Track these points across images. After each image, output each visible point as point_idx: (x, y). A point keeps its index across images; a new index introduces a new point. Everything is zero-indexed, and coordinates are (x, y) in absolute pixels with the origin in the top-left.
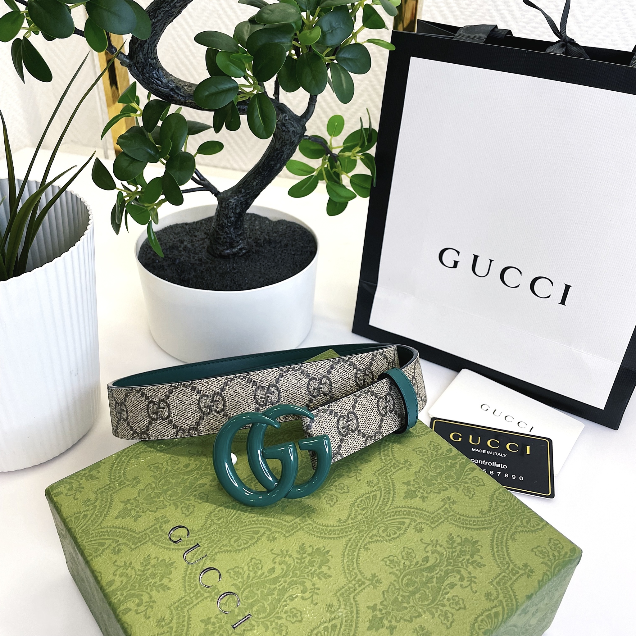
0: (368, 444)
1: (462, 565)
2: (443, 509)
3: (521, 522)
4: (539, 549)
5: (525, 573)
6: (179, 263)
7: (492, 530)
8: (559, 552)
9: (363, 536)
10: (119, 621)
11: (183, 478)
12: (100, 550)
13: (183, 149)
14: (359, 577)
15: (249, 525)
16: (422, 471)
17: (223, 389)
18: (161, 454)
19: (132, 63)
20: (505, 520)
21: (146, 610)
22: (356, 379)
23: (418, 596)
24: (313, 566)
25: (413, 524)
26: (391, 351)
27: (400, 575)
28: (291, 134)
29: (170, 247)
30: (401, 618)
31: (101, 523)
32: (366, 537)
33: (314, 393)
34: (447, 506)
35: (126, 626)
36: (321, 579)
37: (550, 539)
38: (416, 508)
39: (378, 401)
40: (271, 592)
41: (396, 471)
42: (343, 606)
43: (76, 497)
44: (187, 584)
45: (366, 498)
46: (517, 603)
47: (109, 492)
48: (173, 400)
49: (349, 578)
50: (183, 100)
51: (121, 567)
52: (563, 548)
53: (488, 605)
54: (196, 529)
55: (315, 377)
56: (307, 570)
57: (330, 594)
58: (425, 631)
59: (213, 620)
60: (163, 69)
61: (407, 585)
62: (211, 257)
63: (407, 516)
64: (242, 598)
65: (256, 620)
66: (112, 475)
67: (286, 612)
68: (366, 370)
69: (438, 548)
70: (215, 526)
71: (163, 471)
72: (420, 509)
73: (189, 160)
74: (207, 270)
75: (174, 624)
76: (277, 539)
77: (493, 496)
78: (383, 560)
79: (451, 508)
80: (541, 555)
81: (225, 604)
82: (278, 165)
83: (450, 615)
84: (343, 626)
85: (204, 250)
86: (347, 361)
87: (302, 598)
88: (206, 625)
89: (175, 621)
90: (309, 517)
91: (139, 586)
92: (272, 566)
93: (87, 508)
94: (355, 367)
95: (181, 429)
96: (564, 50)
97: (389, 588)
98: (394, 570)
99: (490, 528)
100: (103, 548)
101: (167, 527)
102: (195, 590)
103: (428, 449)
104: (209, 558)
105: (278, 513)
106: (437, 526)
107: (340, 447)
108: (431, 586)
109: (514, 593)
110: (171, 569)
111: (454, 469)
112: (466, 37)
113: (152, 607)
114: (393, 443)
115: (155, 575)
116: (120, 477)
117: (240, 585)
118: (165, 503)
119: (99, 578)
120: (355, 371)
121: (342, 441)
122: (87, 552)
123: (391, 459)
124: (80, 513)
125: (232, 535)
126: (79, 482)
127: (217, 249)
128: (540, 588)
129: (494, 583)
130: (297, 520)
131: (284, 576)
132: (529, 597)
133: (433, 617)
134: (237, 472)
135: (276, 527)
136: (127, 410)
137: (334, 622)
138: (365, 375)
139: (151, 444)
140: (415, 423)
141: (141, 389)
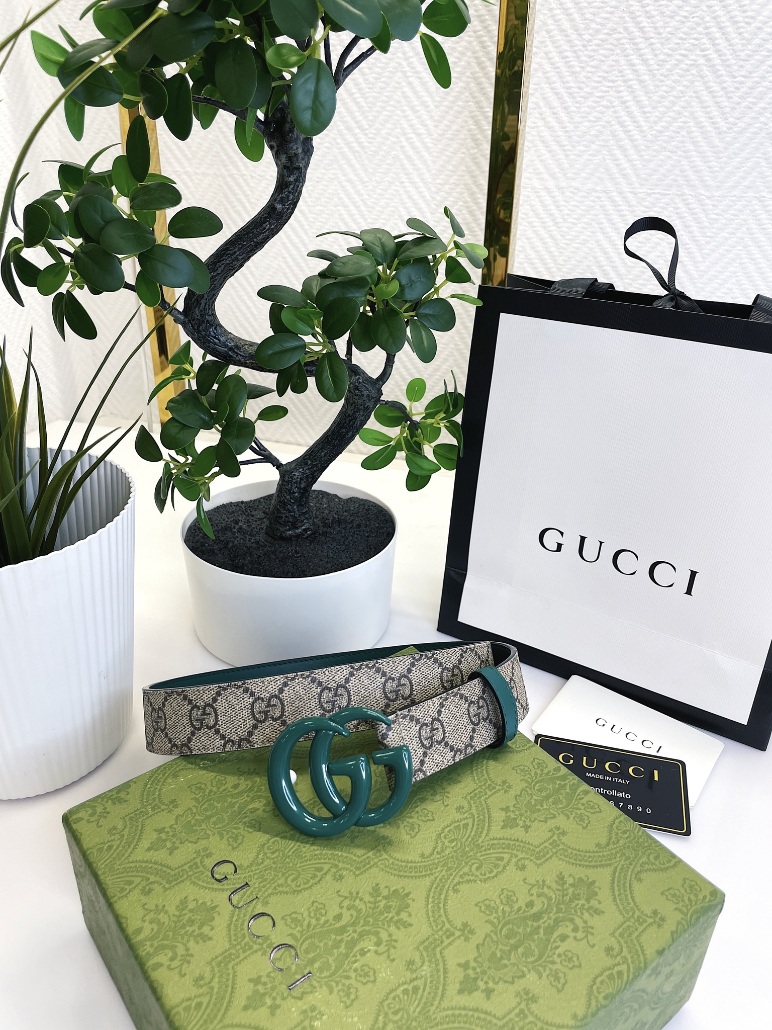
0: (457, 759)
1: (576, 911)
2: (551, 841)
3: (649, 858)
4: (672, 892)
5: (655, 922)
6: (232, 546)
7: (612, 867)
8: (696, 895)
9: (451, 875)
10: (147, 978)
11: (231, 802)
12: (126, 889)
13: (241, 415)
14: (447, 926)
15: (310, 860)
16: (524, 794)
17: (281, 691)
18: (205, 772)
19: (187, 320)
20: (627, 855)
21: (182, 964)
22: (441, 680)
23: (520, 950)
24: (389, 912)
25: (514, 860)
26: (483, 648)
27: (499, 924)
28: (365, 398)
29: (222, 527)
30: (500, 979)
31: (129, 856)
32: (455, 876)
33: (392, 696)
34: (555, 838)
35: (155, 985)
36: (399, 928)
37: (684, 880)
38: (518, 840)
39: (469, 706)
40: (337, 945)
41: (492, 794)
42: (427, 963)
43: (100, 824)
44: (232, 933)
45: (455, 827)
46: (645, 959)
47: (140, 818)
48: (221, 705)
49: (435, 928)
50: (242, 360)
51: (151, 911)
52: (701, 890)
53: (609, 962)
54: (245, 865)
55: (393, 676)
56: (382, 918)
57: (411, 948)
58: (531, 995)
59: (264, 979)
60: (221, 326)
61: (508, 937)
62: (270, 539)
63: (506, 850)
64: (300, 951)
65: (318, 979)
66: (145, 797)
67: (356, 970)
68: (453, 669)
69: (546, 890)
70: (268, 861)
71: (206, 794)
72: (522, 841)
73: (248, 428)
74: (265, 554)
75: (215, 984)
76: (346, 878)
77: (611, 826)
78: (476, 905)
79: (560, 840)
80: (674, 900)
81: (280, 959)
82: (350, 433)
83: (561, 975)
84: (427, 987)
85: (262, 531)
86: (431, 658)
87: (376, 952)
88: (255, 986)
89: (216, 980)
90: (384, 850)
91: (174, 935)
92: (338, 911)
93: (113, 838)
94: (441, 664)
95: (230, 740)
96: (673, 304)
97: (484, 940)
98: (492, 918)
99: (610, 865)
100: (131, 887)
101: (210, 862)
102: (241, 941)
103: (531, 767)
104: (260, 901)
105: (347, 845)
106: (544, 862)
107: (422, 763)
108: (538, 938)
109: (642, 947)
110: (214, 915)
111: (563, 791)
112: (562, 291)
113: (189, 962)
114: (488, 759)
115: (193, 921)
116: (154, 799)
117: (299, 935)
118: (208, 832)
119: (125, 925)
120: (440, 670)
121: (425, 754)
122: (110, 892)
123: (486, 779)
124: (104, 843)
125: (290, 873)
126: (104, 805)
127: (278, 529)
128: (673, 941)
129: (617, 934)
130: (370, 854)
131: (354, 924)
132: (660, 953)
133: (540, 977)
134: (297, 794)
135: (344, 862)
136: (165, 717)
137: (415, 983)
138: (453, 675)
139: (193, 760)
140: (515, 735)
141: (183, 691)
